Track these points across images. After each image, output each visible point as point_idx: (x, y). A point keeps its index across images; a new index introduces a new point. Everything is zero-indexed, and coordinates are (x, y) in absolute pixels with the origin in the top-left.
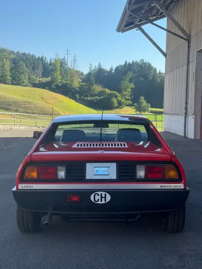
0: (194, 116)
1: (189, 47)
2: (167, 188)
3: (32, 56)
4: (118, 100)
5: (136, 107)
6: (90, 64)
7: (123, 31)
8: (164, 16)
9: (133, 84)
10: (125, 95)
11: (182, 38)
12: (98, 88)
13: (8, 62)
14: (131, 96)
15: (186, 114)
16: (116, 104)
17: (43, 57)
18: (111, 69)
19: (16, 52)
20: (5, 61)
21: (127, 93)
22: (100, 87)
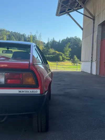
0: (96, 62)
1: (94, 23)
2: (25, 93)
3: (19, 34)
4: (62, 57)
5: (72, 61)
6: (48, 38)
7: (59, 15)
8: (82, 8)
9: (70, 48)
10: (66, 55)
11: (91, 18)
12: (52, 51)
13: (6, 36)
14: (69, 55)
15: (92, 61)
16: (61, 59)
17: (24, 34)
18: (59, 41)
19: (10, 31)
20: (4, 36)
21: (67, 53)
22: (53, 50)
